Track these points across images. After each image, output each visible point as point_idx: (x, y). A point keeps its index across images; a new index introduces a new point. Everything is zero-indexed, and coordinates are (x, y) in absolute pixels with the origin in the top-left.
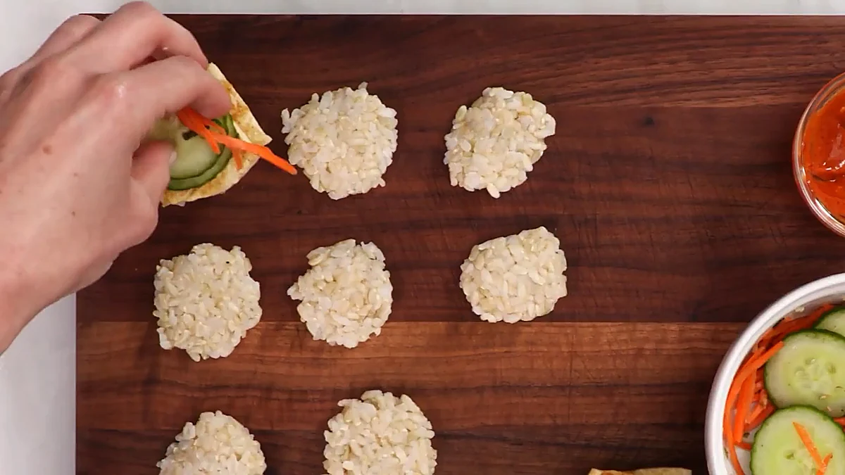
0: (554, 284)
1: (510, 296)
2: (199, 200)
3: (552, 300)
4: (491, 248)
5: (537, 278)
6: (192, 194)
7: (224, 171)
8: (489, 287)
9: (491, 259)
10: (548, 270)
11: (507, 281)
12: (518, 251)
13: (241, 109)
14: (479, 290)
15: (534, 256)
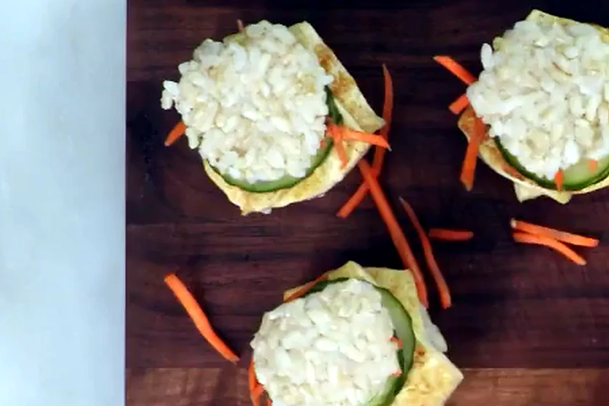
0: (378, 359)
1: (320, 382)
2: (291, 204)
3: (378, 382)
4: (285, 317)
5: (352, 354)
6: (281, 197)
7: (325, 165)
8: (288, 373)
9: (286, 333)
10: (367, 340)
11: (311, 362)
12: (321, 318)
13: (344, 82)
14: (276, 377)
15: (344, 322)
